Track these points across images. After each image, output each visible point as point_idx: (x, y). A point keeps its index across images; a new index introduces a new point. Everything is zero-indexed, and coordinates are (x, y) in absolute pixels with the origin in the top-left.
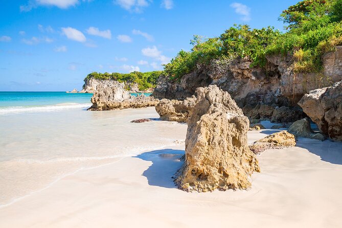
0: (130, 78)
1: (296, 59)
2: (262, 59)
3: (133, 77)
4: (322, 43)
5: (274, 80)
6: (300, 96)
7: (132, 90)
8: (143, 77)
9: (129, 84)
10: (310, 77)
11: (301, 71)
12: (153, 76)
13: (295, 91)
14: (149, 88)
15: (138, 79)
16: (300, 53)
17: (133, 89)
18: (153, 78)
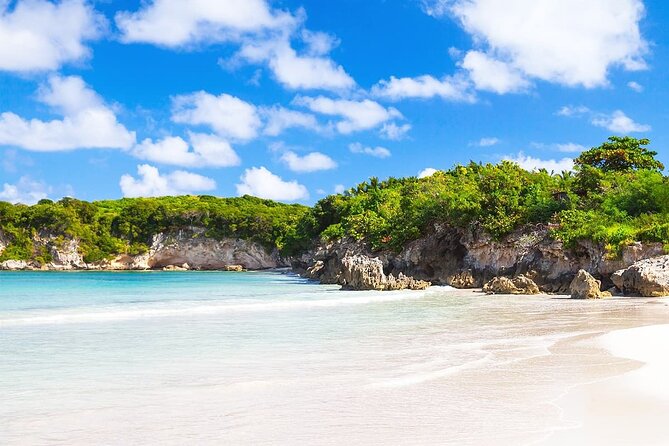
0: (52, 222)
1: (606, 251)
2: (574, 241)
3: (63, 217)
4: (621, 242)
5: (583, 260)
6: (611, 274)
7: (58, 262)
8: (97, 216)
9: (45, 241)
10: (616, 263)
11: (611, 259)
12: (132, 215)
13: (608, 271)
14: (116, 253)
15: (77, 224)
16: (609, 247)
17: (62, 256)
18: (132, 223)
